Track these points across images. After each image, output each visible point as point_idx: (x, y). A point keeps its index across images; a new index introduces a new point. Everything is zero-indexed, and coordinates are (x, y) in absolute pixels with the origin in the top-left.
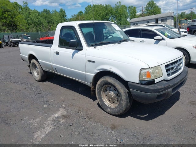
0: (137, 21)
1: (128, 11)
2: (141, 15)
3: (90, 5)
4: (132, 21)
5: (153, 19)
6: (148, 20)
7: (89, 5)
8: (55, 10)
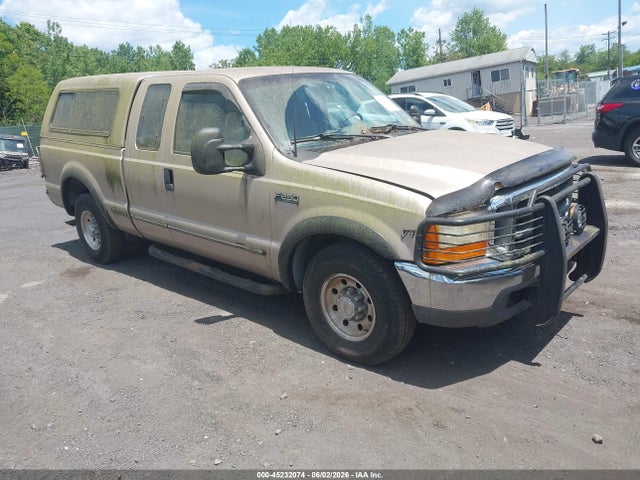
0: (412, 78)
1: (397, 44)
2: (441, 58)
3: (273, 30)
4: (398, 80)
5: (464, 72)
6: (450, 74)
7: (270, 28)
8: (158, 46)
